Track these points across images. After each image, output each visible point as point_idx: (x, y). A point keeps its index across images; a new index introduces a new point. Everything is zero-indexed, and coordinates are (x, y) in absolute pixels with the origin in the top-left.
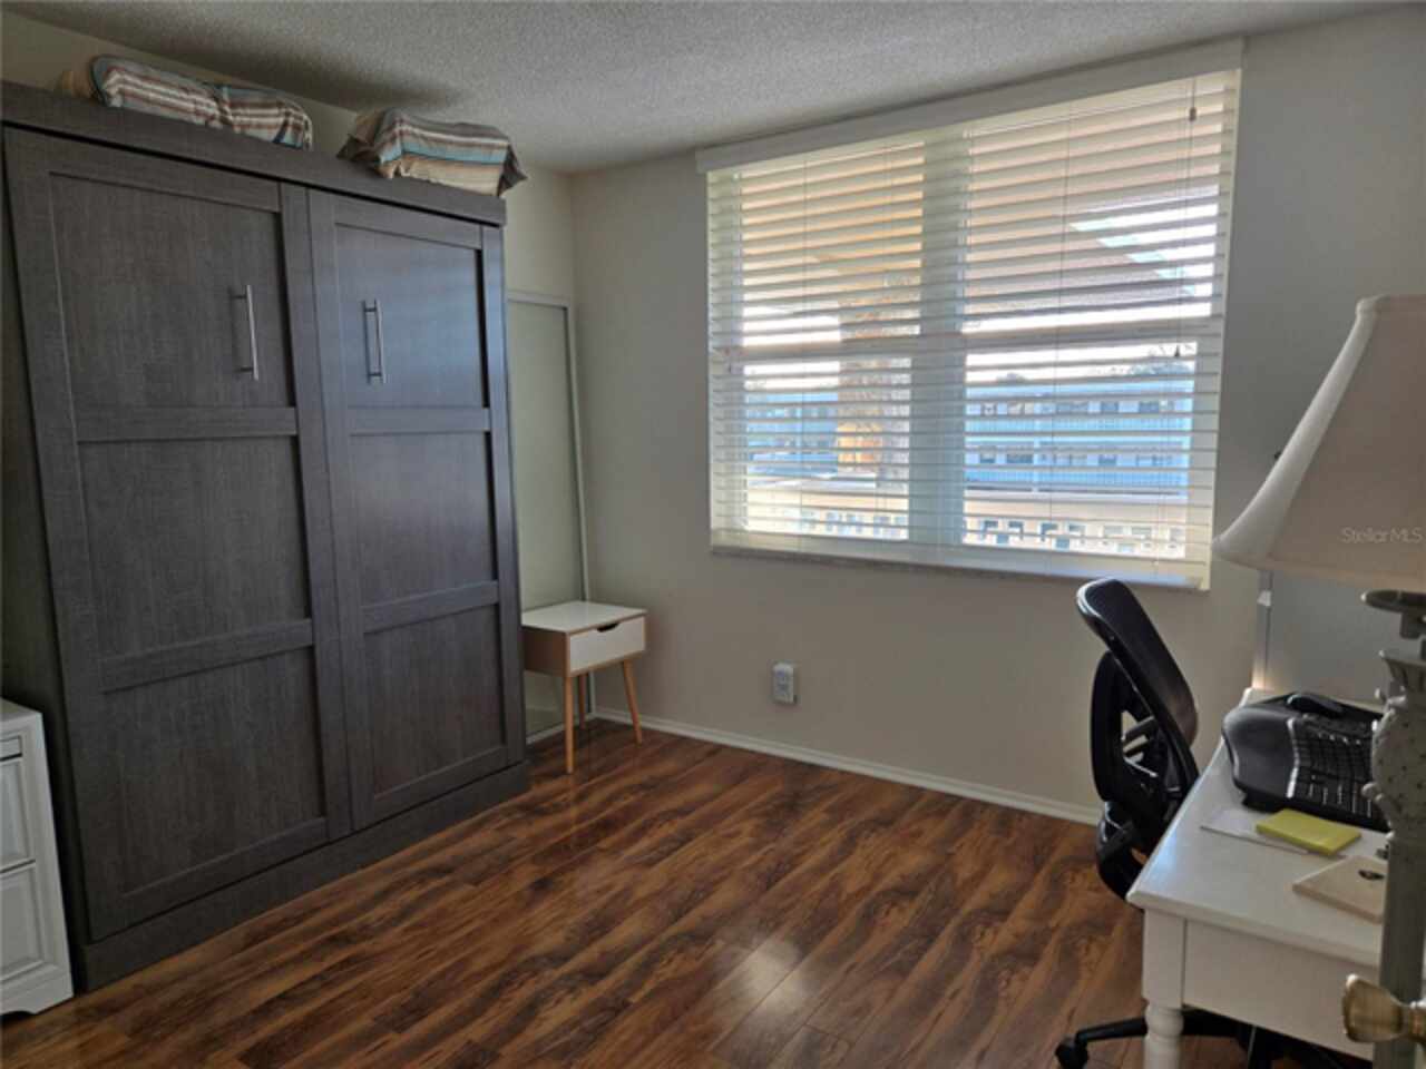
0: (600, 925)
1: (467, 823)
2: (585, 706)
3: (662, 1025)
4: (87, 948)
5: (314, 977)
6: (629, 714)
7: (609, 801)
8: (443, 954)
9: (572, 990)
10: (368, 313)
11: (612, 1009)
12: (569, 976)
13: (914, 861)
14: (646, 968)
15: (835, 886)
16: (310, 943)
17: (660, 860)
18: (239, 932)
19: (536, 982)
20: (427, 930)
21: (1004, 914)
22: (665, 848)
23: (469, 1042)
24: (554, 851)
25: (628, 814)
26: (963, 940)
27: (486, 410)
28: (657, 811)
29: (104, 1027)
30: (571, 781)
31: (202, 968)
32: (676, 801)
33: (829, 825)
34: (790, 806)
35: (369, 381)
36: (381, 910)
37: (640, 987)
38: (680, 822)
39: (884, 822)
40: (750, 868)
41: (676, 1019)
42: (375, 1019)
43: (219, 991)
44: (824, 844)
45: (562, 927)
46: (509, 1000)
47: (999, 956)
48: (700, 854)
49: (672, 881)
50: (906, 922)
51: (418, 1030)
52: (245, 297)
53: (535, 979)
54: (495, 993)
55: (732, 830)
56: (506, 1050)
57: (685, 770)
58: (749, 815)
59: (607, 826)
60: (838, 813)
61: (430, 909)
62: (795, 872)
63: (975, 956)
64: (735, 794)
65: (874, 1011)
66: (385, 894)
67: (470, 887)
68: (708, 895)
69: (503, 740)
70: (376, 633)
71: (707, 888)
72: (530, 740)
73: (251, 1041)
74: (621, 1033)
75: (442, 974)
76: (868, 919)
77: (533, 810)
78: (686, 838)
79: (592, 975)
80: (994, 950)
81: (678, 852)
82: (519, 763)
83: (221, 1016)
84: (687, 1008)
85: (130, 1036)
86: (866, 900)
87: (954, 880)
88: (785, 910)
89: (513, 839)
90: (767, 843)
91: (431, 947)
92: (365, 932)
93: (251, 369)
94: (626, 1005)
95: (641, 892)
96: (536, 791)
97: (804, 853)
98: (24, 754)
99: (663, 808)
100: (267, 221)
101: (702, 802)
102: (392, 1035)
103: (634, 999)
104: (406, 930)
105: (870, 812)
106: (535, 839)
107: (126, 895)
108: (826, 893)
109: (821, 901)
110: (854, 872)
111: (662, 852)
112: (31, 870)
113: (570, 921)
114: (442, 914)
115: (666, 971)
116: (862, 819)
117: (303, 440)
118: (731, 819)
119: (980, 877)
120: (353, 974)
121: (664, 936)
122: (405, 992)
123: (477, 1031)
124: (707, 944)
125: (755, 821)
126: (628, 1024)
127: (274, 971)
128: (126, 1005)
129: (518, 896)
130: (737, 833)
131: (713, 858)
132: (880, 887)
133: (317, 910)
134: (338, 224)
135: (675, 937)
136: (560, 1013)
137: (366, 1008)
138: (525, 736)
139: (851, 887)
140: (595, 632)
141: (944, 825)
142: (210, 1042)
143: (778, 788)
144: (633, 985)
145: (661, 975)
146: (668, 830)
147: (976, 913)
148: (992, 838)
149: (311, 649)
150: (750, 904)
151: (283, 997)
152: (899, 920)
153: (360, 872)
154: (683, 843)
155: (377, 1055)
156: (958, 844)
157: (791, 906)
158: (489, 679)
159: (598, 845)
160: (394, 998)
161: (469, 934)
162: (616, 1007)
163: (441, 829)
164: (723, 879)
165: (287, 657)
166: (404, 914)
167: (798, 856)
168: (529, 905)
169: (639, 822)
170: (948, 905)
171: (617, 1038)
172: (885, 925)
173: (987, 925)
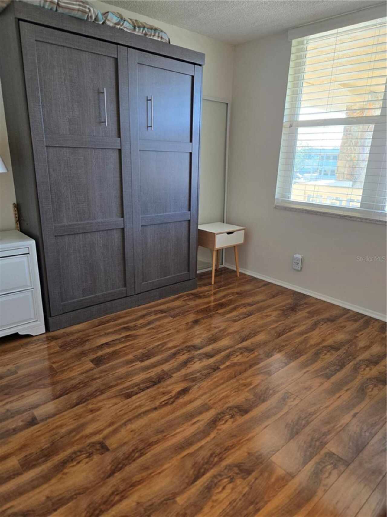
0: (214, 339)
1: (173, 297)
2: (220, 262)
3: (230, 378)
4: (49, 318)
5: (117, 339)
6: (235, 267)
7: (224, 296)
8: (159, 339)
9: (200, 359)
10: (149, 101)
11: (213, 369)
12: (200, 354)
13: (341, 337)
14: (228, 357)
15: (306, 340)
16: (117, 328)
17: (240, 320)
18: (96, 321)
19: (189, 354)
20: (155, 331)
21: (376, 363)
22: (241, 316)
23: (163, 370)
24: (202, 311)
25: (231, 302)
26: (356, 369)
27: (191, 143)
28: (240, 303)
29: (53, 343)
30: (213, 288)
31: (84, 330)
32: (249, 300)
33: (308, 318)
34: (293, 309)
35: (148, 129)
36: (141, 321)
37: (224, 363)
38: (249, 308)
39: (331, 320)
40: (273, 329)
41: (235, 377)
42: (134, 356)
43: (88, 338)
44: (304, 325)
45: (200, 337)
46: (178, 359)
47: (371, 379)
48: (255, 320)
49: (242, 328)
50: (332, 359)
51: (147, 363)
52: (103, 93)
53: (188, 353)
54: (174, 355)
55: (268, 314)
56: (174, 375)
57: (254, 290)
58: (276, 310)
59: (222, 305)
60: (312, 314)
61: (157, 323)
62: (292, 333)
63: (359, 377)
64: (272, 301)
65: (312, 390)
66: (143, 316)
67: (172, 318)
68: (255, 336)
69: (189, 270)
70: (145, 226)
71: (255, 333)
72: (198, 272)
73: (95, 356)
74: (215, 378)
75: (158, 345)
76: (317, 355)
77: (197, 296)
78: (250, 314)
79: (208, 356)
80: (368, 376)
81: (246, 319)
82: (194, 279)
83: (87, 346)
84: (240, 374)
85: (60, 347)
86: (317, 348)
87: (356, 346)
88: (283, 346)
89: (188, 304)
90: (281, 321)
91: (156, 336)
92: (135, 328)
93: (105, 122)
94: (218, 368)
95: (231, 330)
96: (199, 289)
97: (295, 326)
98: (30, 254)
99: (243, 302)
100: (112, 61)
101: (258, 302)
102: (139, 363)
103: (222, 367)
104: (148, 329)
105: (326, 315)
106: (197, 306)
107: (62, 303)
108: (301, 343)
109: (298, 345)
110: (315, 337)
111: (241, 318)
113: (203, 336)
114: (160, 326)
115: (235, 359)
116: (322, 317)
117: (122, 151)
118: (269, 310)
119: (367, 347)
120: (129, 341)
121: (237, 347)
122: (145, 349)
123: (166, 367)
124: (252, 353)
125: (278, 312)
126: (218, 375)
127: (106, 335)
128: (60, 338)
129: (187, 324)
130: (270, 315)
131: (260, 322)
132: (324, 344)
133: (121, 318)
134: (138, 63)
135: (240, 348)
136: (197, 366)
137: (131, 352)
138: (196, 271)
139: (312, 342)
140: (226, 234)
141: (356, 325)
142: (83, 354)
143: (290, 301)
144: (222, 361)
145: (233, 361)
146: (244, 310)
147: (363, 361)
148: (377, 333)
149: (123, 229)
150: (269, 342)
151: (106, 344)
152: (329, 358)
153: (137, 308)
154: (249, 316)
155: (132, 368)
156: (361, 333)
157: (286, 345)
158: (185, 245)
159: (218, 311)
160: (141, 350)
161: (169, 334)
162: (215, 368)
163: (165, 297)
164: (262, 331)
165: (115, 231)
166: (149, 323)
167: (293, 327)
168: (192, 327)
169: (233, 306)
170: (351, 356)
171: (213, 379)
172: (324, 358)
173: (367, 366)
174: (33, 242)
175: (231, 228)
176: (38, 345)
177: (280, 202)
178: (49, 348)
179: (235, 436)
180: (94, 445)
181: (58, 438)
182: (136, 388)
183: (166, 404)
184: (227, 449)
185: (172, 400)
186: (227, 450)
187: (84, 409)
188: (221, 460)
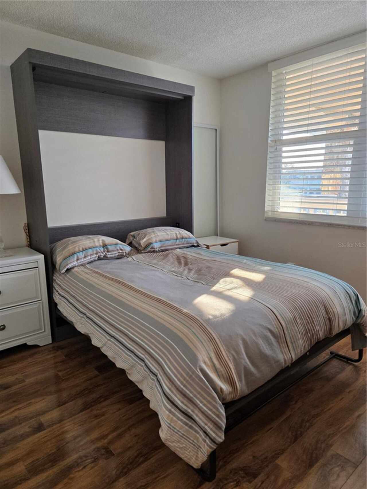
4: (56, 329)
29: (59, 353)
85: (65, 356)
98: (39, 267)
112: (39, 303)
128: (65, 348)
140: (220, 246)
142: (87, 362)
174: (41, 257)
175: (224, 241)
176: (45, 355)
177: (270, 215)
178: (55, 357)
180: (99, 450)
181: (64, 444)
187: (89, 414)
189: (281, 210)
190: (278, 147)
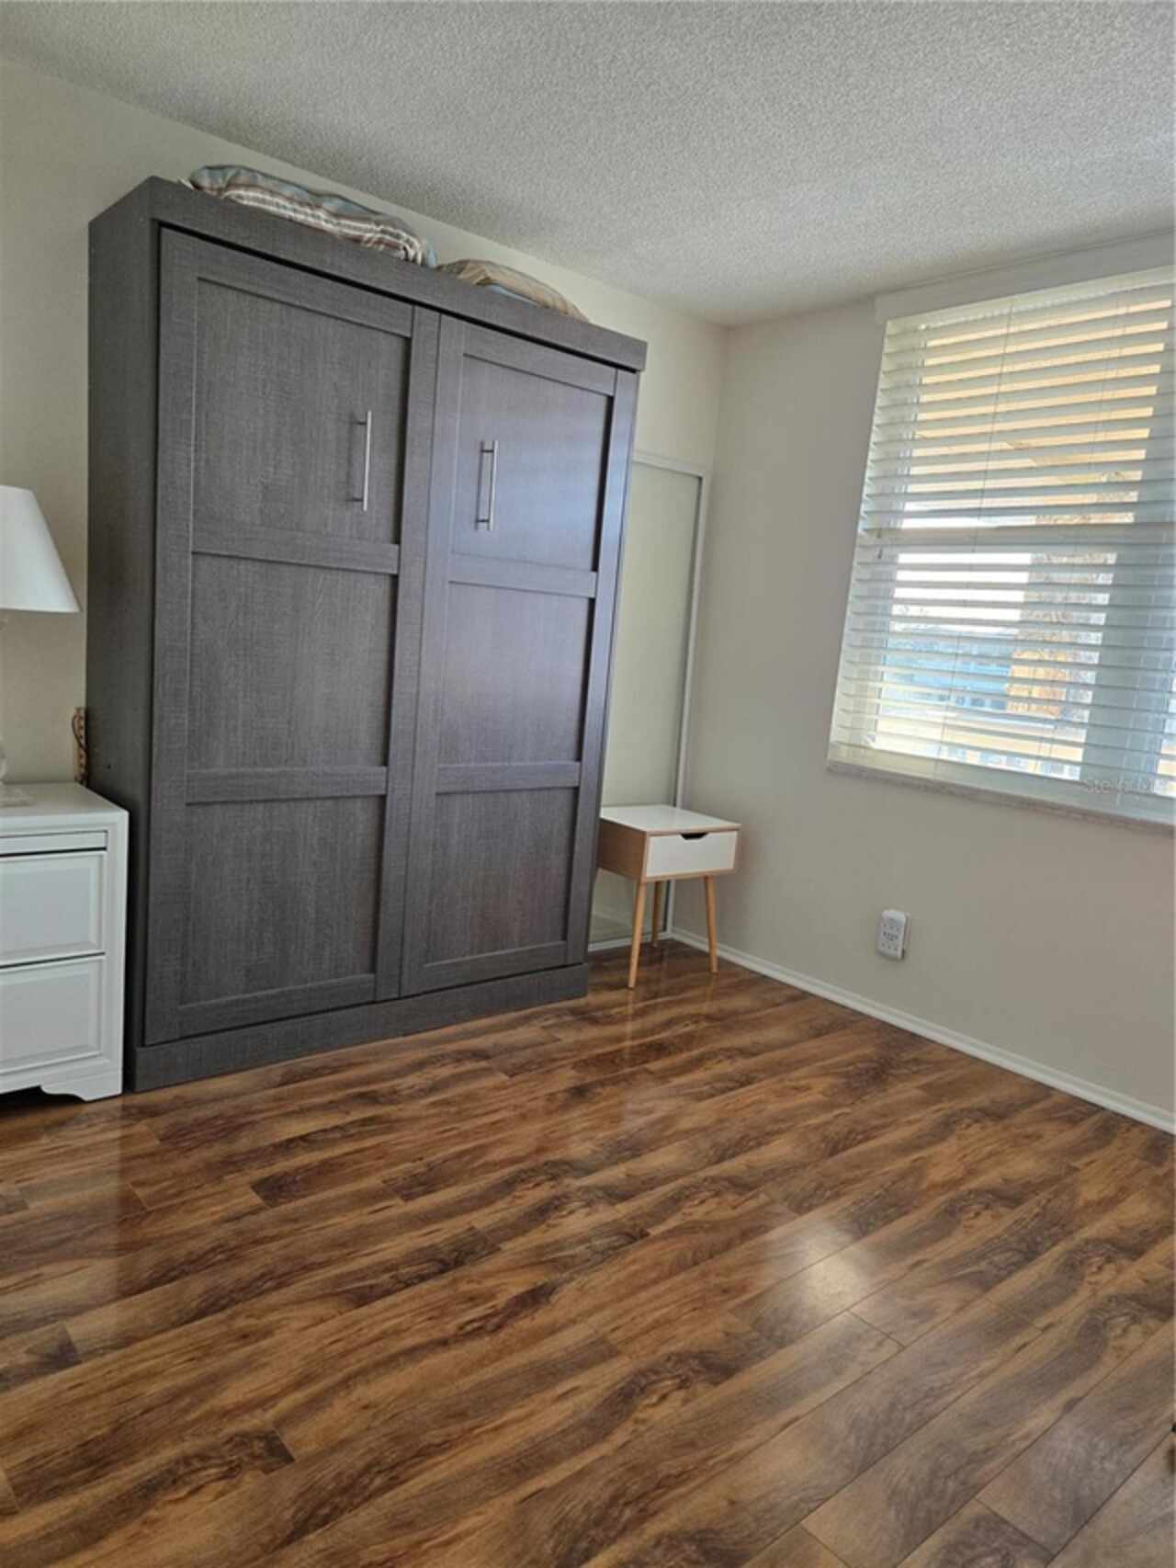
0: (633, 1148)
1: (514, 1015)
2: (661, 923)
3: (680, 1266)
4: (139, 1050)
5: (337, 1127)
6: (707, 940)
7: (668, 1024)
8: (464, 1136)
9: (589, 1204)
10: (485, 455)
11: (628, 1235)
12: (587, 1189)
13: (1024, 1165)
14: (675, 1201)
15: (917, 1170)
16: (340, 1094)
17: (713, 1096)
18: (277, 1070)
19: (552, 1187)
20: (453, 1109)
21: (1136, 1252)
22: (718, 1085)
23: (472, 1229)
24: (599, 1061)
25: (689, 1041)
26: (1073, 1267)
27: (594, 574)
28: (717, 1046)
29: (141, 1127)
30: (631, 997)
31: (236, 1095)
32: (744, 1039)
33: (924, 1103)
34: (879, 1074)
35: (476, 528)
36: (413, 1080)
37: (662, 1220)
38: (741, 1063)
39: (997, 1114)
40: (816, 1128)
41: (695, 1263)
42: (385, 1182)
43: (251, 1118)
44: (910, 1123)
45: (591, 1139)
46: (520, 1197)
47: (1119, 1299)
48: (762, 1100)
49: (721, 1121)
50: (999, 1230)
51: (423, 1203)
52: (365, 424)
53: (552, 1183)
54: (508, 1186)
55: (803, 1082)
56: (507, 1246)
57: (758, 1010)
58: (825, 1072)
59: (660, 1049)
60: (934, 1093)
61: (461, 1089)
62: (872, 1144)
63: (1084, 1293)
64: (812, 1047)
65: (938, 1319)
66: (420, 1065)
67: (504, 1077)
68: (759, 1145)
69: (564, 938)
70: (447, 794)
71: (762, 1137)
72: (592, 948)
73: (266, 1172)
74: (634, 1262)
75: (460, 1155)
76: (951, 1214)
77: (584, 1017)
78: (746, 1080)
79: (614, 1195)
80: (1111, 1290)
81: (733, 1093)
82: (580, 964)
83: (244, 1143)
84: (711, 1257)
85: (161, 1140)
86: (952, 1194)
87: (1074, 1197)
88: (846, 1182)
89: (559, 1040)
90: (839, 1106)
91: (456, 1125)
92: (393, 1097)
93: (362, 500)
94: (644, 1235)
95: (685, 1124)
96: (591, 999)
97: (884, 1126)
98: (109, 849)
99: (726, 1043)
100: (397, 345)
101: (770, 1047)
102: (398, 1201)
103: (654, 1232)
104: (434, 1104)
105: (981, 1099)
106: (583, 1045)
107: (181, 1008)
108: (903, 1175)
109: (894, 1183)
110: (944, 1162)
111: (717, 1090)
112: (100, 961)
113: (601, 1135)
114: (469, 1097)
115: (696, 1212)
116: (965, 1104)
117: (401, 579)
118: (803, 1071)
119: (1107, 1204)
120: (373, 1134)
121: (702, 1175)
122: (418, 1162)
123: (482, 1220)
124: (750, 1194)
125: (830, 1080)
126: (642, 1255)
127: (303, 1112)
128: (165, 1112)
129: (551, 1097)
130: (808, 1088)
131: (774, 1107)
132: (974, 1184)
133: (350, 1065)
134: (466, 355)
135: (714, 1180)
136: (576, 1222)
137: (378, 1169)
138: (587, 943)
139: (936, 1175)
140: (680, 837)
141: (1071, 1135)
142: (231, 1164)
143: (868, 1050)
144: (657, 1215)
145: (690, 1214)
146: (726, 1067)
147: (1097, 1242)
148: (1136, 1162)
149: (383, 798)
150: (804, 1166)
151: (303, 1138)
152: (988, 1226)
153: (401, 1039)
154: (742, 1085)
155: (379, 1216)
156: (1086, 1159)
157: (856, 1180)
158: (557, 862)
159: (647, 1066)
160: (408, 1165)
161: (494, 1123)
162: (634, 1234)
163: (489, 1014)
164: (779, 1132)
165: (359, 803)
166: (433, 1089)
167: (876, 1128)
168: (565, 1107)
169: (695, 1053)
170: (1058, 1225)
171: (625, 1267)
172: (971, 1227)
173: (1109, 1260)
174: (120, 818)
175: (695, 823)
176: (96, 1129)
177: (844, 755)
178: (124, 1141)
179: (692, 1444)
180: (246, 1440)
181: (137, 1413)
182: (386, 1277)
183: (477, 1333)
184: (665, 1484)
185: (496, 1320)
186: (663, 1487)
187: (224, 1328)
188: (644, 1516)
189: (880, 743)
190: (886, 551)
